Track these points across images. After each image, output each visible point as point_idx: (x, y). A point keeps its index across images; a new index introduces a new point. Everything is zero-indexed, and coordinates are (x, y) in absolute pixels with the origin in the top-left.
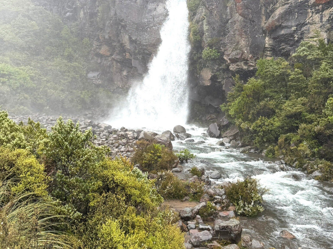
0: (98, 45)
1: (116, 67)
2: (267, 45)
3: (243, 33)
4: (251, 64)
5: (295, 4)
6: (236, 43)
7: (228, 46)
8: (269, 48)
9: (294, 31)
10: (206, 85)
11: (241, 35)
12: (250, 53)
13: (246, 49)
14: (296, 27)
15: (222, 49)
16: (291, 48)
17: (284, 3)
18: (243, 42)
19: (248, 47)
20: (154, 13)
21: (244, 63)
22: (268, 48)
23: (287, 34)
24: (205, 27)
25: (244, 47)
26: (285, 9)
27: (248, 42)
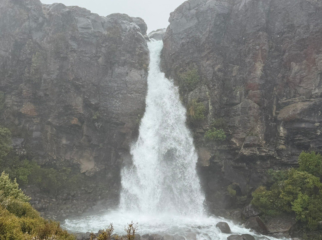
0: (17, 102)
1: (51, 134)
2: (281, 134)
3: (259, 120)
4: (264, 150)
5: (319, 103)
6: (250, 129)
7: (240, 130)
8: (284, 137)
9: (317, 126)
10: (204, 166)
11: (257, 121)
12: (264, 140)
13: (261, 136)
14: (319, 124)
15: (230, 131)
16: (310, 141)
17: (304, 100)
18: (258, 129)
19: (262, 133)
20: (127, 78)
21: (258, 148)
22: (282, 137)
23: (308, 128)
24: (211, 107)
25: (260, 134)
26: (308, 106)
27: (263, 129)
